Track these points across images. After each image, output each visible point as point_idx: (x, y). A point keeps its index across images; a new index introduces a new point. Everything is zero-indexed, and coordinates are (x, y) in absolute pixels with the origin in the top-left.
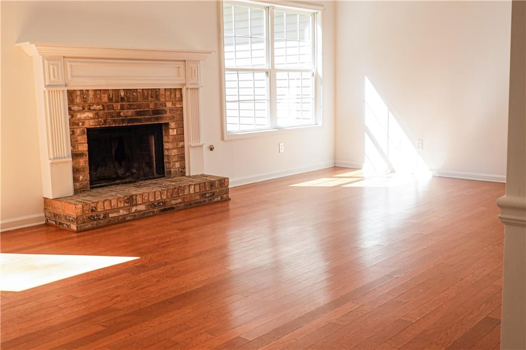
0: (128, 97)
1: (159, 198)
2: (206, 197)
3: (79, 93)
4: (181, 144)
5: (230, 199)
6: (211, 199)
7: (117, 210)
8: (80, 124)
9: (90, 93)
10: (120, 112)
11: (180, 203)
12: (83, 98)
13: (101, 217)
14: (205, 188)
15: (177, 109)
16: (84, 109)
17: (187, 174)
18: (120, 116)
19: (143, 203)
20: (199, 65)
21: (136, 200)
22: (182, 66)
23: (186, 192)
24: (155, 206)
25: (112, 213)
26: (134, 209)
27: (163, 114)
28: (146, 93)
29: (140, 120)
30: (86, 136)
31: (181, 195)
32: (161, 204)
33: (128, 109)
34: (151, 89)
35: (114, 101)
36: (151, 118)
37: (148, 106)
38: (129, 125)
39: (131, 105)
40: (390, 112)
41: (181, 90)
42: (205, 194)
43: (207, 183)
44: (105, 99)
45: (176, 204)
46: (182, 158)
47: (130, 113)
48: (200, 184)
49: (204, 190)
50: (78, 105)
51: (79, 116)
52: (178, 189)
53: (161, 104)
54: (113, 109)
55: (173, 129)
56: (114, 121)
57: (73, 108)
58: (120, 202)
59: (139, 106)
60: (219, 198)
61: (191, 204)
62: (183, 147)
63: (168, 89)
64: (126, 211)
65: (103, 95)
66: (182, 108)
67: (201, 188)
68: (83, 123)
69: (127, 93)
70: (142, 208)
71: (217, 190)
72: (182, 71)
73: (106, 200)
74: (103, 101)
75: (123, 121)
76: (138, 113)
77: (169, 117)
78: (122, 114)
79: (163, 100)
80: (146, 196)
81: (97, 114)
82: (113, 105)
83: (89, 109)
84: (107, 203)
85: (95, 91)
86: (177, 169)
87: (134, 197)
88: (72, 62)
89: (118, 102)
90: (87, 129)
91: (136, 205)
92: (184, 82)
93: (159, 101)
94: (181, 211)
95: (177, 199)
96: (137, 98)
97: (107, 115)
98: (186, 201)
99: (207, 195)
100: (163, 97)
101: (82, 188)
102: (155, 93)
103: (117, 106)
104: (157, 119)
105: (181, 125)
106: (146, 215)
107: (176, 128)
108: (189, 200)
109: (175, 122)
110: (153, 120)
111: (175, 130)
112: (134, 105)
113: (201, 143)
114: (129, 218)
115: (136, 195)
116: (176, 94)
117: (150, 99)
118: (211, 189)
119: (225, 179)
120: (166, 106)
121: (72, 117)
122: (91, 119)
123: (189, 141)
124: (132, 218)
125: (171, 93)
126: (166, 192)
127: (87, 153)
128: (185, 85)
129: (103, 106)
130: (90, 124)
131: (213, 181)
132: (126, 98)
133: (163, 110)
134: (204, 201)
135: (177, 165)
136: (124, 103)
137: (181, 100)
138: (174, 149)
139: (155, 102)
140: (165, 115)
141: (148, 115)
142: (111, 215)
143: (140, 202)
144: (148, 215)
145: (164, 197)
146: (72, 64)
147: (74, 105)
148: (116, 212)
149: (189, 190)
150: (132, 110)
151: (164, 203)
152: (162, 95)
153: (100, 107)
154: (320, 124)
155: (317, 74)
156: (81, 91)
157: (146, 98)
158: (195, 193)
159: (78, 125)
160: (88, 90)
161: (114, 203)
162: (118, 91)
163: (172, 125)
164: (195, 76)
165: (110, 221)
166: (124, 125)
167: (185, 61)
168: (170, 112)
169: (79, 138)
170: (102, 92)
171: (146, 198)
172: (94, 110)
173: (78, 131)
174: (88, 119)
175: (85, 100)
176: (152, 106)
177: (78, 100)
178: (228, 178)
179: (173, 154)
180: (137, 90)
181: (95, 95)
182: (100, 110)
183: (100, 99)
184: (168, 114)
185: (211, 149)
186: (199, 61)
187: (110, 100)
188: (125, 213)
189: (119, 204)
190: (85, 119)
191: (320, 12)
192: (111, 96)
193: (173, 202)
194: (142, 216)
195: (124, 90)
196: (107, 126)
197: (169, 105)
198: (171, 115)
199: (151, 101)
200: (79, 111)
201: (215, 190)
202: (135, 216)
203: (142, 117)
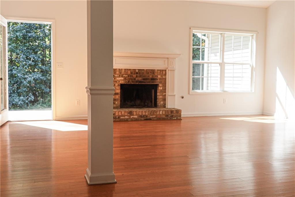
0: (140, 72)
1: (144, 114)
2: (168, 117)
3: (118, 70)
4: (164, 94)
5: (181, 120)
6: (171, 118)
7: (124, 116)
8: (118, 82)
9: (123, 70)
10: (135, 78)
11: (154, 117)
12: (120, 72)
13: (117, 117)
14: (168, 113)
15: (163, 79)
16: (120, 76)
17: (166, 107)
18: (135, 80)
19: (136, 115)
20: (175, 60)
21: (133, 113)
22: (167, 60)
23: (158, 113)
24: (142, 117)
25: (122, 117)
26: (132, 117)
27: (156, 80)
28: (148, 71)
29: (145, 82)
30: (120, 87)
31: (155, 114)
32: (145, 116)
33: (139, 77)
34: (151, 70)
35: (133, 73)
36: (150, 82)
37: (149, 76)
38: (140, 84)
39: (141, 76)
40: (287, 86)
41: (166, 70)
42: (168, 115)
43: (169, 111)
44: (129, 72)
45: (152, 118)
46: (164, 100)
47: (140, 79)
48: (165, 111)
49: (167, 113)
50: (117, 74)
51: (117, 79)
52: (154, 111)
53: (155, 76)
54: (132, 77)
55: (161, 87)
56: (133, 82)
57: (115, 76)
58: (126, 113)
59: (145, 76)
60: (176, 118)
61: (160, 119)
62: (165, 95)
63: (159, 70)
64: (128, 117)
65: (128, 71)
66: (166, 78)
67: (166, 113)
68: (119, 82)
69: (139, 71)
70: (136, 117)
71: (175, 115)
72: (166, 62)
73: (119, 111)
74: (128, 73)
75: (137, 82)
76: (144, 79)
77: (159, 82)
78: (136, 79)
79: (157, 74)
80: (138, 112)
81: (125, 78)
82: (132, 75)
83: (122, 76)
84: (120, 113)
85: (125, 69)
86: (162, 105)
87: (132, 112)
88: (116, 58)
89: (135, 74)
90: (121, 84)
91: (133, 115)
92: (167, 67)
93: (155, 75)
94: (155, 121)
95: (153, 116)
96: (144, 73)
97: (130, 79)
98: (158, 117)
99: (169, 116)
100: (157, 73)
101: (117, 107)
102: (153, 71)
103: (135, 76)
104: (153, 82)
105: (165, 86)
106: (137, 120)
107: (162, 87)
108: (159, 117)
109: (162, 84)
110: (151, 82)
111: (162, 88)
112: (142, 76)
113: (174, 94)
114: (130, 120)
115: (133, 111)
116: (163, 72)
117: (150, 74)
118: (172, 114)
119: (179, 110)
120: (157, 77)
121: (115, 79)
122: (123, 80)
123: (168, 93)
124: (131, 120)
125: (160, 71)
126: (147, 112)
127: (120, 93)
128: (167, 68)
129: (128, 75)
130: (122, 82)
131: (172, 110)
132: (138, 73)
133: (156, 79)
134: (167, 118)
135: (162, 103)
136: (137, 75)
137: (165, 75)
138: (161, 95)
139: (153, 75)
140: (157, 81)
141: (148, 80)
142: (121, 118)
143: (135, 114)
144: (138, 120)
145: (147, 114)
146: (116, 59)
147: (116, 74)
148: (123, 117)
149: (160, 112)
150: (141, 78)
151: (147, 116)
152: (156, 72)
153: (127, 76)
154: (253, 91)
155: (253, 66)
156: (119, 69)
157: (148, 73)
158: (162, 114)
159: (117, 82)
160: (122, 69)
161: (123, 113)
162: (135, 70)
163: (160, 85)
164: (173, 64)
165: (120, 120)
166: (137, 83)
167: (168, 58)
168: (160, 80)
169: (117, 87)
170: (128, 70)
171: (138, 113)
172: (124, 77)
173: (117, 85)
174: (121, 80)
175: (120, 73)
176: (151, 77)
177: (118, 73)
178: (181, 110)
179: (160, 98)
180: (144, 70)
181: (125, 71)
182: (127, 77)
183: (127, 72)
184: (158, 80)
185: (183, 98)
186: (175, 58)
187: (131, 73)
188: (128, 118)
189: (125, 114)
190: (120, 80)
191: (255, 35)
192: (132, 72)
193: (151, 117)
194: (136, 120)
195: (138, 69)
196: (129, 83)
197: (159, 77)
198: (160, 81)
199: (151, 75)
200: (118, 77)
201: (173, 114)
202: (132, 120)
203: (146, 81)
